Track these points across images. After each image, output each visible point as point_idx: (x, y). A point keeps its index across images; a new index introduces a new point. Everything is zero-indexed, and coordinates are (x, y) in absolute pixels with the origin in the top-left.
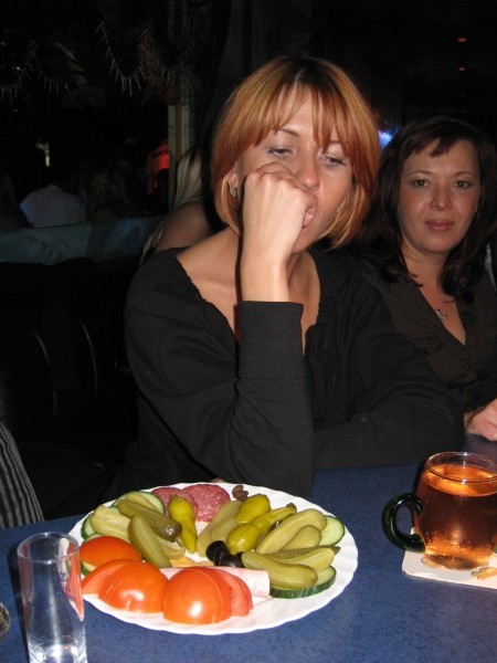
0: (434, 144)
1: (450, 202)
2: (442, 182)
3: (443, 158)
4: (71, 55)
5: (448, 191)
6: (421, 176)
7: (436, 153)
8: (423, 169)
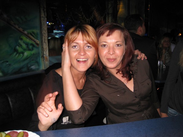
0: (107, 32)
1: (115, 52)
2: (111, 45)
3: (111, 37)
4: (80, 15)
5: (113, 48)
6: (105, 43)
7: (108, 35)
8: (104, 41)
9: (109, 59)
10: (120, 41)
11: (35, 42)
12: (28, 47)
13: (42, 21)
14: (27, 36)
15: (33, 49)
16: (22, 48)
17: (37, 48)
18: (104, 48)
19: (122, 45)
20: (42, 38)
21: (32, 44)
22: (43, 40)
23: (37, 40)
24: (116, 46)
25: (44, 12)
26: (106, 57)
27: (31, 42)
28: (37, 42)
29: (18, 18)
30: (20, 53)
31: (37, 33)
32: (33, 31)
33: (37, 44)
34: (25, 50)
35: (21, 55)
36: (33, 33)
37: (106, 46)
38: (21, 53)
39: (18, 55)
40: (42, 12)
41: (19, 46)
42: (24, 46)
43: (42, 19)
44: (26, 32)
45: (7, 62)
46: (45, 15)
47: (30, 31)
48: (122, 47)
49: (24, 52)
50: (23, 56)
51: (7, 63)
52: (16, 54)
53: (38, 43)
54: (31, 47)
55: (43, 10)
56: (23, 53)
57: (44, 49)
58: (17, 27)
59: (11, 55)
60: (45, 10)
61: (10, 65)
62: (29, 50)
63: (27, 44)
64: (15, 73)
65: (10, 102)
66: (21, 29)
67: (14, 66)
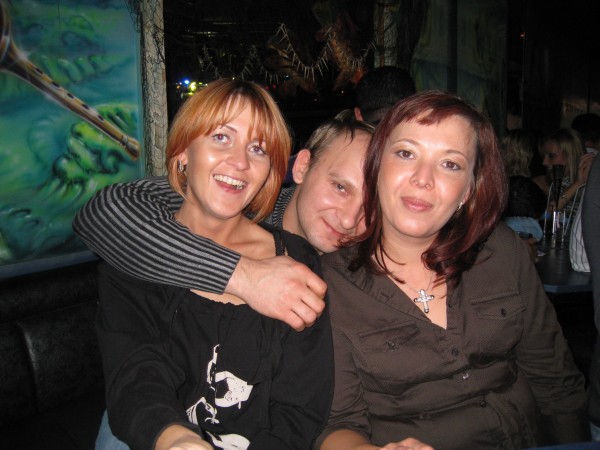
1: (433, 180)
9: (407, 201)
10: (459, 152)
11: (124, 143)
12: (99, 161)
13: (150, 75)
14: (97, 124)
15: (116, 170)
16: (78, 164)
17: (132, 164)
18: (401, 160)
19: (464, 169)
20: (147, 131)
21: (115, 153)
22: (153, 138)
23: (133, 140)
24: (445, 165)
25: (157, 42)
26: (399, 192)
27: (110, 144)
28: (131, 144)
29: (66, 63)
30: (72, 183)
31: (133, 115)
32: (117, 109)
33: (133, 152)
34: (89, 171)
35: (77, 187)
36: (118, 114)
37: (411, 156)
38: (76, 182)
39: (64, 188)
40: (151, 43)
41: (68, 159)
42: (87, 158)
43: (149, 65)
44: (93, 112)
45: (28, 211)
46: (159, 52)
47: (109, 107)
48: (462, 174)
49: (87, 180)
50: (84, 191)
51: (28, 216)
52: (60, 187)
53: (137, 147)
54: (110, 161)
55: (154, 36)
56: (82, 182)
57: (155, 170)
58: (63, 93)
59: (41, 187)
60: (161, 35)
61: (37, 222)
62: (105, 171)
63: (97, 152)
64: (56, 250)
65: (31, 351)
66: (77, 102)
67: (51, 225)
